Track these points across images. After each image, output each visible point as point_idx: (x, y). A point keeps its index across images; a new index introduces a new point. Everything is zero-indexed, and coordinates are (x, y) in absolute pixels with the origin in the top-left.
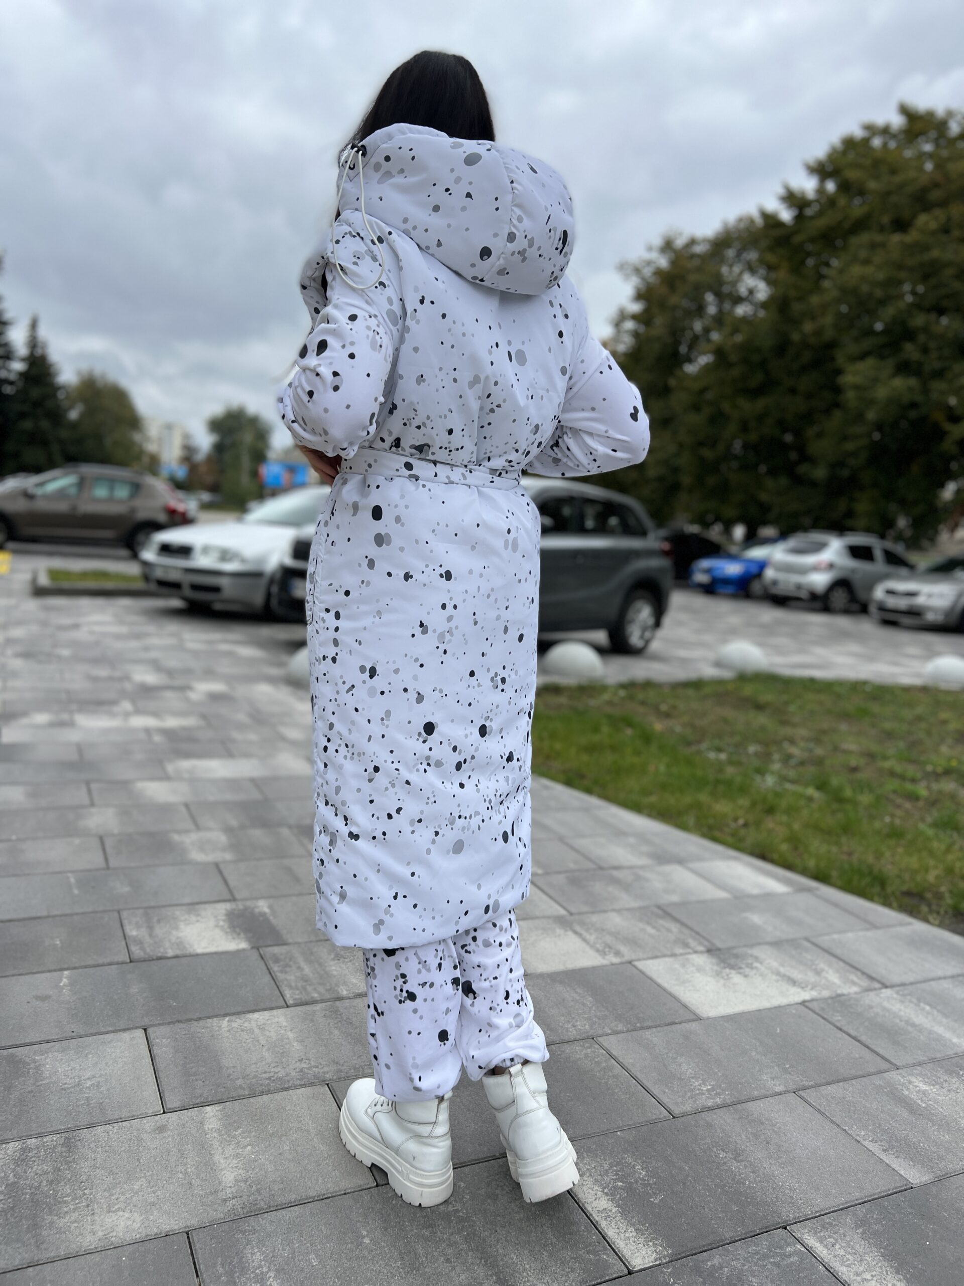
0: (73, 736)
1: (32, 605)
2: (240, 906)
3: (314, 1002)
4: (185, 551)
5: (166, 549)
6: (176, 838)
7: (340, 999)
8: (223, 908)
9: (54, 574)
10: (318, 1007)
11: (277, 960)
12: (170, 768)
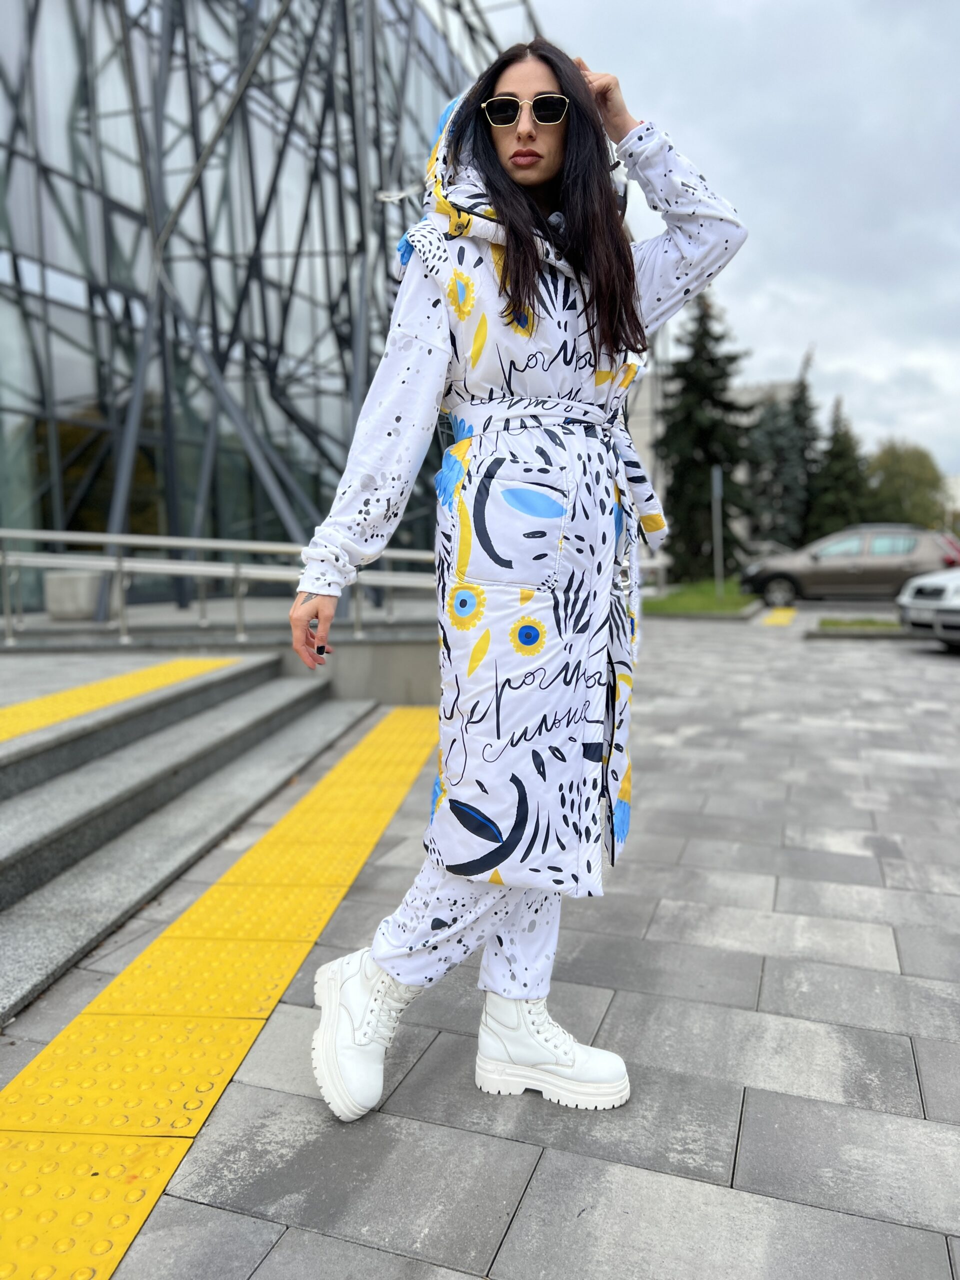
0: (794, 728)
1: (799, 648)
2: (878, 834)
3: (908, 890)
4: (937, 593)
5: (920, 592)
6: (847, 793)
7: (930, 892)
8: (862, 834)
9: (824, 623)
10: (909, 894)
11: (890, 865)
12: (864, 754)
